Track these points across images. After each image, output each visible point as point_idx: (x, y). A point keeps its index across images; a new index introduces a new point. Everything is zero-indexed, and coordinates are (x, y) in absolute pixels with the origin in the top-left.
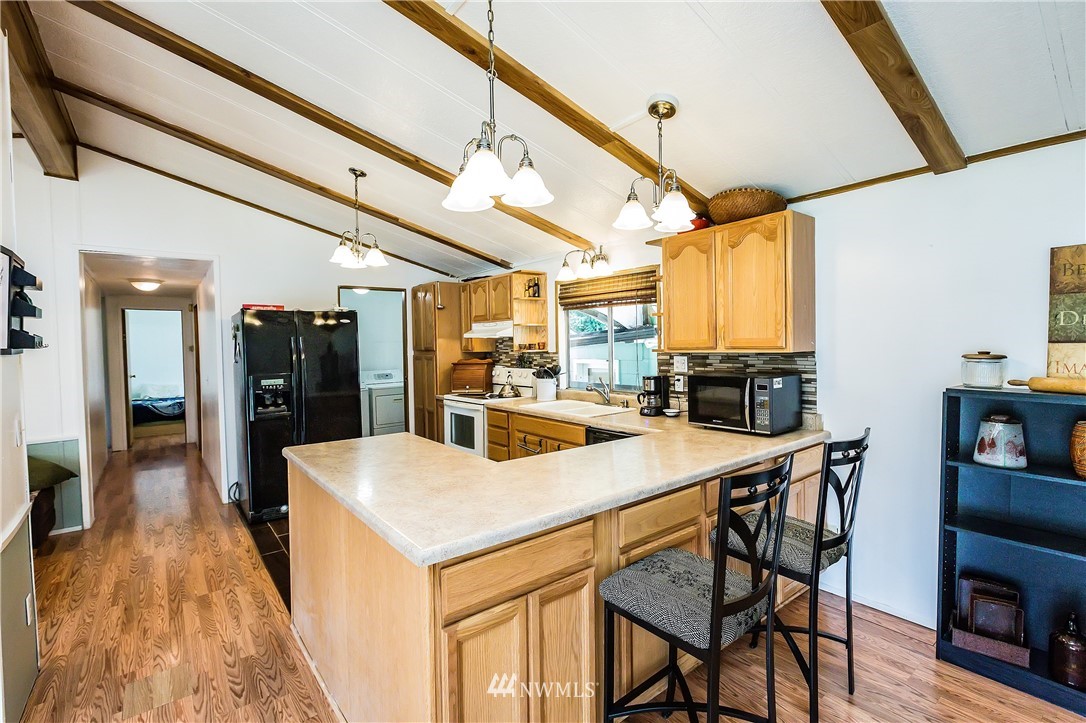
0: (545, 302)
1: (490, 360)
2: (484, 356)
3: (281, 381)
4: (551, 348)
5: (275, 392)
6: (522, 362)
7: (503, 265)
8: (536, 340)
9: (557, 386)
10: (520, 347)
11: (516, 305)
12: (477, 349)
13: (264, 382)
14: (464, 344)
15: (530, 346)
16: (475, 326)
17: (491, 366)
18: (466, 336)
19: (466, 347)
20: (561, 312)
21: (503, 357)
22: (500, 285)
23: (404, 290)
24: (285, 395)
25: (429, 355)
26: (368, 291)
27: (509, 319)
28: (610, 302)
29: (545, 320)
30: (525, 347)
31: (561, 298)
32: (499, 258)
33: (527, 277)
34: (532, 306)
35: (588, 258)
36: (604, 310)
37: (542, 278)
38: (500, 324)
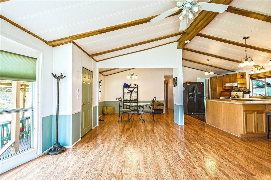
0: (246, 78)
1: (230, 91)
2: (228, 90)
3: (192, 93)
4: (248, 88)
5: (191, 95)
6: (239, 91)
7: (234, 72)
8: (243, 86)
9: (250, 96)
10: (239, 88)
11: (238, 79)
12: (227, 89)
13: (190, 93)
14: (223, 88)
15: (242, 88)
16: (226, 84)
17: (231, 92)
18: (224, 86)
19: (224, 88)
20: (250, 81)
21: (233, 90)
22: (234, 76)
23: (209, 78)
24: (193, 95)
25: (215, 90)
26: (200, 78)
27: (236, 82)
28: (265, 78)
29: (246, 82)
30: (241, 88)
31: (250, 77)
32: (233, 70)
33: (241, 74)
34: (242, 80)
35: (258, 69)
36: (263, 80)
37: (245, 74)
38: (234, 84)
